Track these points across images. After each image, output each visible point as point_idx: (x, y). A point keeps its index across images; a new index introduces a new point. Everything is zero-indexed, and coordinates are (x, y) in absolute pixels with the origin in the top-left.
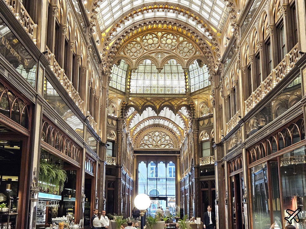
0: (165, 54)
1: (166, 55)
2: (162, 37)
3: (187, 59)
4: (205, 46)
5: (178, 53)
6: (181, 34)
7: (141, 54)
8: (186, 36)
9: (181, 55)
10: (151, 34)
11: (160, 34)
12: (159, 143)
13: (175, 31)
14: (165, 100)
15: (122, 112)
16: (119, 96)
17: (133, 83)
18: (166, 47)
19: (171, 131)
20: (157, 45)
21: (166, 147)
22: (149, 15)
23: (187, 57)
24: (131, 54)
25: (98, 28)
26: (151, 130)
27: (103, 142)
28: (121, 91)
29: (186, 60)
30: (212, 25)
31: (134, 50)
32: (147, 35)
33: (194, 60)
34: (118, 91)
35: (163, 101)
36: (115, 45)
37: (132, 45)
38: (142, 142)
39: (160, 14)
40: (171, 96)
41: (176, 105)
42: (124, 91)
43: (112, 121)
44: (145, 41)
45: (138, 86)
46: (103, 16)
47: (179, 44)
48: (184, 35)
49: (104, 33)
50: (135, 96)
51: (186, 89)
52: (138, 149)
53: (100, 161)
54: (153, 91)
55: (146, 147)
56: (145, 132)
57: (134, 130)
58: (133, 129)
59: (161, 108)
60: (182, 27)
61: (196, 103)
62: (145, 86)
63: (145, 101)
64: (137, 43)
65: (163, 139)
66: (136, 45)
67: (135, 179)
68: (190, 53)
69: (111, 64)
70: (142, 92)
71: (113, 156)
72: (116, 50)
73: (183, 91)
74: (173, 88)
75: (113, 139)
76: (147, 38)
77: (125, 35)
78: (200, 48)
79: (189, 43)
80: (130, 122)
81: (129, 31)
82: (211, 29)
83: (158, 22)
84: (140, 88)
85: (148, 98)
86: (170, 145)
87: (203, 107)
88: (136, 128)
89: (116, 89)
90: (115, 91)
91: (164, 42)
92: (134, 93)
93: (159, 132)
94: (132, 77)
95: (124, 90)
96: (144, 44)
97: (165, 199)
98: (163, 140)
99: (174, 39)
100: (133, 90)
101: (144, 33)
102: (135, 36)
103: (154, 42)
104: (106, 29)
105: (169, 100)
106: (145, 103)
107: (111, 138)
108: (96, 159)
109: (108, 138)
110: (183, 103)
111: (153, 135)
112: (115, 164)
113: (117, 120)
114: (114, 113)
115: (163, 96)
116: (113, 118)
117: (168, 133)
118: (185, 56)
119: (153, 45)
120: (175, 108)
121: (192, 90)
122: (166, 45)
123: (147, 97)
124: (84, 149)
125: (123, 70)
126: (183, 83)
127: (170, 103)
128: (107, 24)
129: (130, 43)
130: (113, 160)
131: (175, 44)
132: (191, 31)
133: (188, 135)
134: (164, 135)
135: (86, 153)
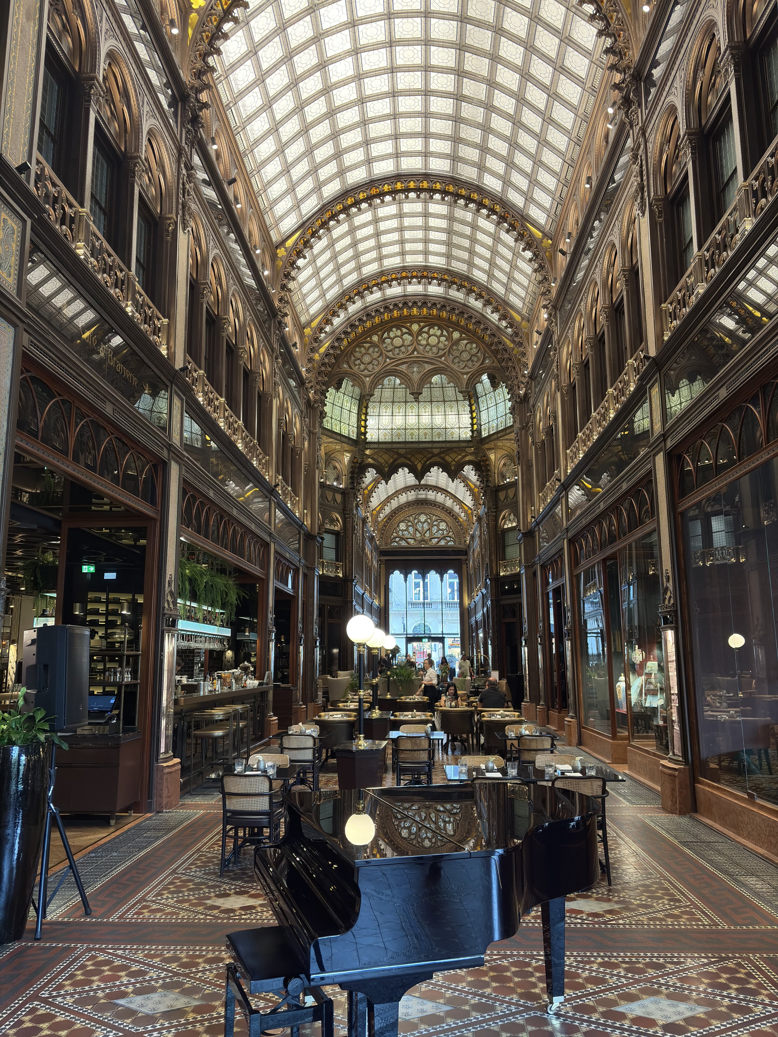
0: (426, 365)
1: (428, 367)
2: (420, 332)
3: (467, 373)
4: (501, 347)
5: (450, 362)
6: (456, 326)
7: (380, 367)
8: (464, 330)
9: (455, 367)
10: (398, 327)
11: (415, 327)
12: (427, 535)
13: (443, 320)
14: (432, 453)
15: (352, 478)
16: (346, 447)
17: (371, 422)
18: (428, 352)
19: (449, 512)
20: (409, 348)
21: (440, 544)
22: (395, 290)
23: (467, 370)
24: (362, 367)
25: (296, 318)
26: (411, 512)
27: (313, 533)
28: (348, 438)
29: (465, 376)
30: (512, 307)
31: (367, 359)
32: (391, 330)
33: (483, 374)
34: (343, 439)
35: (430, 455)
36: (331, 351)
37: (363, 349)
38: (395, 534)
39: (414, 288)
40: (444, 445)
41: (454, 463)
42: (355, 438)
43: (334, 496)
44: (388, 341)
45: (381, 427)
46: (305, 296)
47: (453, 345)
48: (462, 327)
49: (309, 329)
50: (376, 446)
51: (472, 431)
52: (389, 547)
53: (307, 567)
54: (410, 437)
55: (403, 543)
56: (401, 516)
57: (379, 512)
58: (378, 509)
59: (426, 469)
60: (457, 312)
61: (492, 457)
62: (394, 427)
63: (395, 456)
64: (373, 345)
65: (436, 527)
66: (371, 349)
67: (382, 604)
68: (473, 361)
69: (324, 388)
70: (388, 439)
71: (337, 560)
72: (333, 361)
73: (466, 434)
74: (448, 430)
75: (336, 528)
76: (392, 335)
77: (349, 330)
78: (492, 351)
79: (472, 343)
80: (369, 496)
81: (357, 323)
82: (511, 315)
83: (410, 304)
84: (385, 431)
85: (400, 451)
86: (448, 539)
87: (504, 465)
88: (382, 508)
89: (340, 435)
90: (339, 437)
91: (424, 342)
92: (373, 440)
93: (426, 514)
94: (369, 410)
95: (355, 435)
96: (386, 347)
97: (441, 640)
98: (435, 529)
99: (442, 335)
100: (372, 436)
101: (385, 326)
102: (369, 333)
103: (406, 343)
104: (312, 321)
105: (441, 453)
106: (395, 460)
107: (332, 527)
108: (298, 564)
109: (328, 526)
110: (467, 459)
111: (416, 521)
112: (341, 575)
113: (343, 492)
114: (337, 479)
115: (429, 445)
116: (335, 490)
117: (443, 516)
118: (463, 369)
119: (403, 349)
120: (453, 468)
121: (483, 433)
122: (428, 348)
123: (398, 449)
124: (272, 545)
125: (352, 397)
126: (466, 419)
127: (443, 459)
128: (313, 310)
129: (360, 347)
130: (337, 568)
131: (445, 345)
132: (473, 321)
133: (479, 519)
134: (436, 521)
135: (276, 552)
